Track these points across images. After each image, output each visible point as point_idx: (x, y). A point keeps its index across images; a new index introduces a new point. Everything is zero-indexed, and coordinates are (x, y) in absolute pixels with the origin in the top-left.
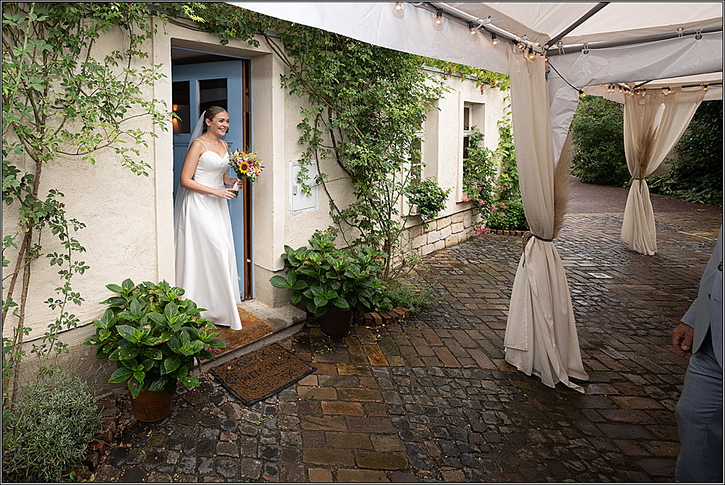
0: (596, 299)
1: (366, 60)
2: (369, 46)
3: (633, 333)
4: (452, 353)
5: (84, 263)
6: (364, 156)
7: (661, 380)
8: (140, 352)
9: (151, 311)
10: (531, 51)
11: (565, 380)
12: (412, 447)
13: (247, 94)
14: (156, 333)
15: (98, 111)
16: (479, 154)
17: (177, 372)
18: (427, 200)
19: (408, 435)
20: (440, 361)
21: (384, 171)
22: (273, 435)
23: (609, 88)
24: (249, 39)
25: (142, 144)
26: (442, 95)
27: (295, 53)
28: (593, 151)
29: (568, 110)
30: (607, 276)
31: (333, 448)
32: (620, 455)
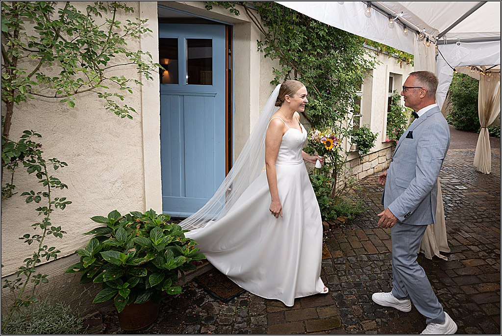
0: (458, 202)
1: (323, 36)
2: (325, 26)
3: (475, 221)
4: (373, 244)
5: (65, 199)
6: (319, 108)
7: (487, 247)
8: (126, 272)
9: (137, 236)
10: (427, 40)
11: (437, 254)
12: (345, 311)
13: (229, 54)
14: (142, 254)
15: (79, 58)
16: (397, 109)
17: (162, 284)
18: (363, 140)
19: (342, 304)
20: (366, 250)
21: (334, 120)
22: (245, 321)
23: (472, 69)
24: (231, 8)
25: (127, 90)
26: (375, 67)
27: (269, 24)
28: (463, 110)
29: (447, 81)
30: (465, 188)
31: (290, 322)
32: (463, 295)
